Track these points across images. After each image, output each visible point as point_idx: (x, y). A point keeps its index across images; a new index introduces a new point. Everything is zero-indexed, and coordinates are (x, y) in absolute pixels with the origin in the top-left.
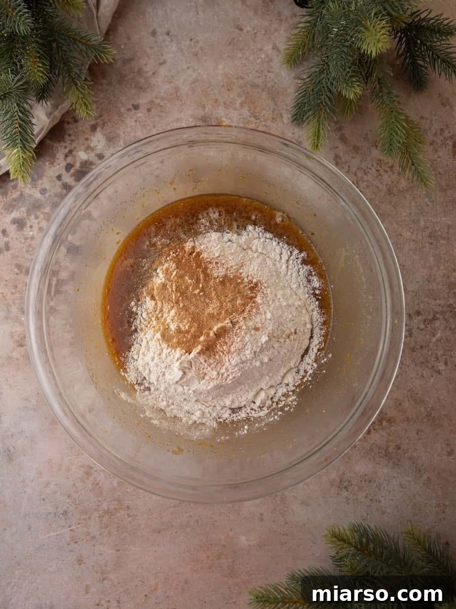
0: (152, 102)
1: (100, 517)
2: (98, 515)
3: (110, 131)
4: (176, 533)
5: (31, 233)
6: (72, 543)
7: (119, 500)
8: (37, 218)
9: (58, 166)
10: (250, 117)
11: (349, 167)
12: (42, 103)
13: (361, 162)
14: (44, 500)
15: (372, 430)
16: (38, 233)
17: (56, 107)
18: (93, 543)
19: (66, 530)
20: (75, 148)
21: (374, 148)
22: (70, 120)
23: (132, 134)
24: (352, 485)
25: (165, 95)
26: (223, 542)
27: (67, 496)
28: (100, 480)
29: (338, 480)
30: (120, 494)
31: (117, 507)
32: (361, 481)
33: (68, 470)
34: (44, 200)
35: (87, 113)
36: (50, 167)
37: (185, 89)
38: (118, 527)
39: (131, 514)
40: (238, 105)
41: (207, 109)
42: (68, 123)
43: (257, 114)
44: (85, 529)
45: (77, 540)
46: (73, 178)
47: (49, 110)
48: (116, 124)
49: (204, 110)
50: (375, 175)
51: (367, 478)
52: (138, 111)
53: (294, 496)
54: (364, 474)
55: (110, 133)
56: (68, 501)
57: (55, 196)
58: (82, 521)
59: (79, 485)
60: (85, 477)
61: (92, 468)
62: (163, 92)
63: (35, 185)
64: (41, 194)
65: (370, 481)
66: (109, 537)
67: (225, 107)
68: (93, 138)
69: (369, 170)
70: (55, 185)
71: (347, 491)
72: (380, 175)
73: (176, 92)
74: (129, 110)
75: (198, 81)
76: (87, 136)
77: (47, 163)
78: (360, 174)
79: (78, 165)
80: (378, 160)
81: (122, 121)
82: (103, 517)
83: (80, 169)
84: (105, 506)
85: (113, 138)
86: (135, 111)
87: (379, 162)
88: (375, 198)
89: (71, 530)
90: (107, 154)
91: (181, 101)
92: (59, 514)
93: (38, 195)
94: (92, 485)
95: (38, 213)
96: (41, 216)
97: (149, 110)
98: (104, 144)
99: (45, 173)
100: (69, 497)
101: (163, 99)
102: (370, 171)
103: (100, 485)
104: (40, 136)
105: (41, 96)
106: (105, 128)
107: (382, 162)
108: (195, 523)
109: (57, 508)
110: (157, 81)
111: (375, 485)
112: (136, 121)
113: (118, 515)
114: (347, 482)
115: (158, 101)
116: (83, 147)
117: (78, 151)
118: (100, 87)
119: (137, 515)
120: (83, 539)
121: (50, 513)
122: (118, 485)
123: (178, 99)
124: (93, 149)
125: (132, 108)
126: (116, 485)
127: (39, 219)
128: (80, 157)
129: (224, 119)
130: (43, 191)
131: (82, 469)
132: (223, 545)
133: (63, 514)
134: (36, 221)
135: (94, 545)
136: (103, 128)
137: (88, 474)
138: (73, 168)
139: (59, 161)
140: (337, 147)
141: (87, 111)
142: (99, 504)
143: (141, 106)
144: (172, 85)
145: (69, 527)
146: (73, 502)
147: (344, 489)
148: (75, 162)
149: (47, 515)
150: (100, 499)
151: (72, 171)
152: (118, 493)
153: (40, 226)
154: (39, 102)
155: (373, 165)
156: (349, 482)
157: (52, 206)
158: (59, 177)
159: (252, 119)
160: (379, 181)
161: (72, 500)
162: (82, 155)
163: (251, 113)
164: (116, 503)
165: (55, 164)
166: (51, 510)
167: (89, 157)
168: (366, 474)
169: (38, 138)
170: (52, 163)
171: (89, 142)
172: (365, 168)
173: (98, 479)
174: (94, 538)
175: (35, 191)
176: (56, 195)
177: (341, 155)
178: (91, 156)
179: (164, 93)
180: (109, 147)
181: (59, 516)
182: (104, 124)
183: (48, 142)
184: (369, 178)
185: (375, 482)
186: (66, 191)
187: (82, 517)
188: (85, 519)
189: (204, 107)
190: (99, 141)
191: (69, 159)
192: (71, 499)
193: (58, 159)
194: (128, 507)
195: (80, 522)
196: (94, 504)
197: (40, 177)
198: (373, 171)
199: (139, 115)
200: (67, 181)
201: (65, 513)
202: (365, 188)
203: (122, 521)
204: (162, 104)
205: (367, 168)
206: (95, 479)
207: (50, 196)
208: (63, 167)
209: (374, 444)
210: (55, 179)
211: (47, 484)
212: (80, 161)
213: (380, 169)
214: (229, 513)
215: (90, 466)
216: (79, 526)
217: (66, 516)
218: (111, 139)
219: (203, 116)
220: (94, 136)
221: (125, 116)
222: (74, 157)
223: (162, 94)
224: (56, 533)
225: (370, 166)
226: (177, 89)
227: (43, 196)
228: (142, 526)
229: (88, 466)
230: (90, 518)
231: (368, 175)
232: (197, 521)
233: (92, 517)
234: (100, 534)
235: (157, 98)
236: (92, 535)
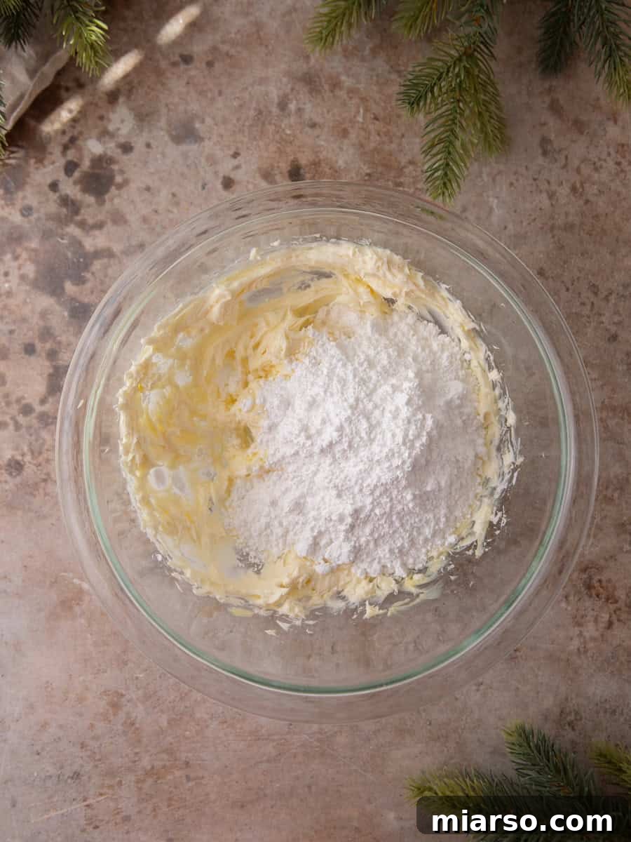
0: (214, 49)
1: (138, 781)
2: (133, 778)
3: (141, 102)
4: (272, 807)
5: (7, 285)
6: (90, 829)
7: (170, 752)
8: (16, 258)
9: (51, 167)
10: (389, 72)
11: (566, 157)
12: (16, 47)
13: (588, 147)
14: (38, 754)
15: (615, 621)
16: (19, 285)
17: (44, 58)
18: (126, 828)
19: (78, 806)
20: (81, 133)
21: (611, 123)
22: (70, 84)
23: (181, 108)
24: (581, 719)
25: (239, 36)
26: (355, 824)
27: (80, 746)
28: (136, 717)
29: (557, 710)
30: (172, 741)
31: (168, 763)
32: (598, 713)
33: (81, 699)
34: (27, 225)
35: (96, 62)
36: (37, 168)
37: (273, 25)
38: (170, 799)
39: (192, 775)
40: (367, 52)
41: (313, 61)
42: (67, 89)
43: (403, 68)
44: (112, 804)
45: (98, 824)
46: (78, 187)
47: (33, 62)
48: (153, 89)
49: (308, 63)
50: (613, 171)
51: (608, 707)
52: (190, 67)
53: (479, 740)
54: (603, 700)
55: (143, 105)
56: (81, 755)
57: (47, 220)
58: (105, 790)
59: (101, 727)
60: (111, 712)
61: (122, 695)
62: (234, 30)
63: (12, 199)
64: (23, 215)
65: (614, 712)
66: (155, 817)
67: (345, 56)
68: (112, 116)
69: (602, 162)
70: (47, 200)
71: (573, 729)
72: (622, 171)
73: (258, 31)
74: (175, 64)
75: (295, 10)
76: (102, 112)
77: (32, 161)
78: (586, 170)
79: (86, 164)
80: (619, 145)
81: (163, 84)
82: (144, 781)
83: (89, 170)
84: (146, 762)
85: (147, 115)
86: (186, 67)
87: (620, 148)
88: (614, 212)
89: (88, 806)
90: (139, 144)
91: (267, 46)
92: (66, 777)
93: (17, 218)
94: (122, 725)
95: (19, 250)
96: (24, 255)
97: (210, 64)
98: (131, 125)
99: (28, 180)
100: (82, 748)
101: (234, 43)
102: (604, 165)
103: (137, 726)
104: (18, 110)
105: (13, 35)
106: (133, 97)
107: (626, 148)
108: (306, 789)
109: (62, 767)
110: (222, 13)
111: (622, 719)
112: (188, 83)
113: (170, 777)
114: (573, 714)
115: (225, 48)
116: (95, 132)
117: (86, 139)
118: (122, 25)
119: (203, 777)
120: (108, 822)
121: (50, 777)
122: (169, 723)
123: (261, 44)
124: (112, 136)
125: (180, 59)
126: (165, 724)
127: (21, 261)
128: (89, 150)
129: (343, 78)
130: (27, 211)
131: (105, 697)
132: (356, 828)
133: (72, 778)
134: (16, 264)
135: (128, 832)
136: (129, 97)
137: (115, 706)
138: (79, 169)
139: (53, 158)
140: (544, 124)
141: (97, 60)
142: (137, 759)
143: (195, 57)
144: (251, 18)
145: (85, 800)
146: (89, 757)
147: (567, 727)
148: (81, 158)
149: (44, 780)
150: (137, 750)
151: (77, 174)
152: (169, 739)
153: (21, 272)
154: (10, 46)
155: (609, 154)
156: (577, 713)
157: (42, 237)
158: (54, 186)
159: (394, 76)
160: (621, 182)
161: (89, 753)
162: (94, 147)
163: (392, 67)
164: (165, 756)
165: (46, 162)
166: (51, 770)
167: (106, 148)
168: (606, 700)
169: (15, 114)
170: (40, 161)
171: (105, 121)
172: (596, 160)
173: (134, 715)
174: (127, 819)
175: (13, 211)
176: (50, 217)
177: (552, 137)
178: (110, 148)
179: (236, 34)
180: (142, 131)
181: (66, 781)
182: (130, 91)
183: (32, 123)
184: (604, 176)
185: (622, 714)
186: (67, 209)
187: (107, 782)
188: (111, 787)
189: (307, 57)
190: (122, 121)
191: (71, 154)
192: (86, 750)
193: (51, 153)
194: (187, 764)
195: (101, 791)
196: (127, 759)
197: (20, 185)
198: (611, 164)
199: (193, 73)
200: (68, 192)
201: (77, 775)
202: (596, 195)
203: (176, 788)
204: (233, 52)
205: (600, 159)
206: (128, 714)
207: (38, 219)
208: (59, 167)
209: (620, 645)
210: (47, 188)
211: (44, 726)
212: (90, 156)
213: (623, 161)
214: (364, 771)
215: (120, 691)
216: (103, 798)
217: (77, 781)
218: (143, 118)
219: (307, 73)
220: (114, 112)
221: (169, 75)
222: (80, 150)
223: (233, 36)
224: (60, 812)
225: (604, 156)
226: (259, 26)
227: (26, 220)
228: (213, 797)
229: (116, 692)
230: (120, 783)
231: (602, 171)
232: (309, 787)
233: (124, 782)
234: (139, 812)
235: (223, 42)
236: (124, 814)
